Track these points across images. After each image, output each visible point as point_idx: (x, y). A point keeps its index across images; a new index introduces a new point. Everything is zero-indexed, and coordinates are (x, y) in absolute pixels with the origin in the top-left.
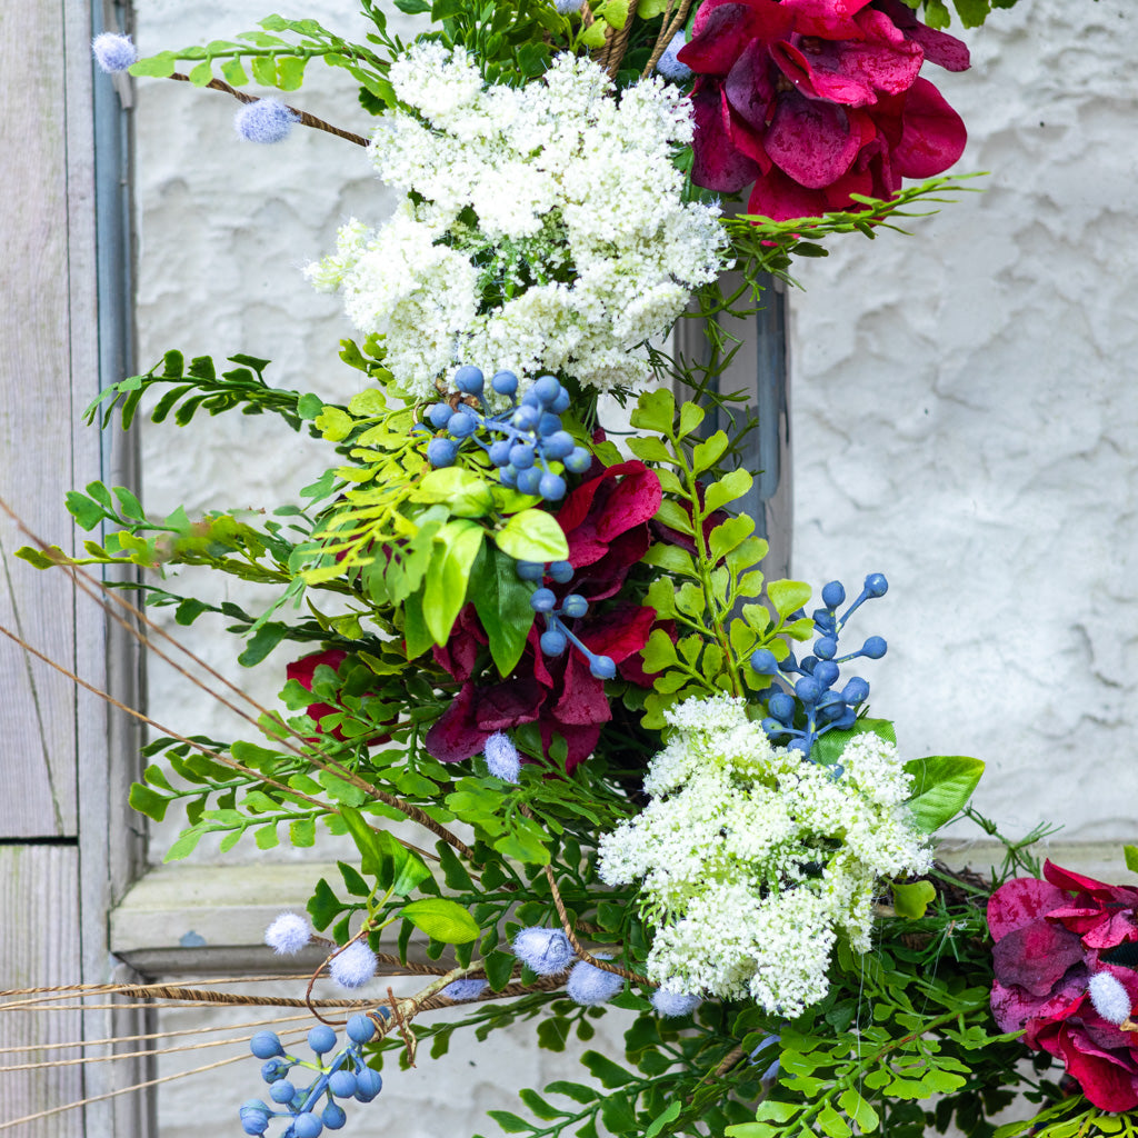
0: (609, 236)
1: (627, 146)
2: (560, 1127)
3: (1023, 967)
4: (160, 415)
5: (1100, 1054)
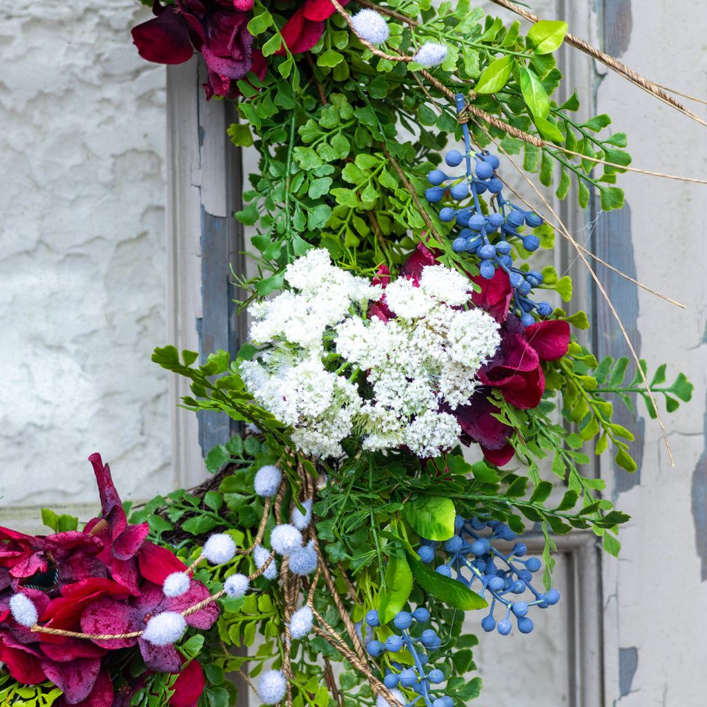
5: (19, 647)
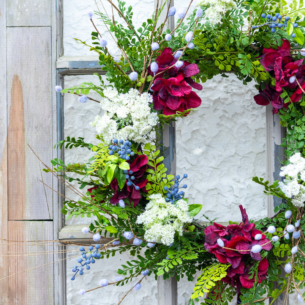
0: (138, 118)
1: (142, 103)
2: (133, 268)
3: (210, 240)
4: (67, 147)
5: (220, 253)
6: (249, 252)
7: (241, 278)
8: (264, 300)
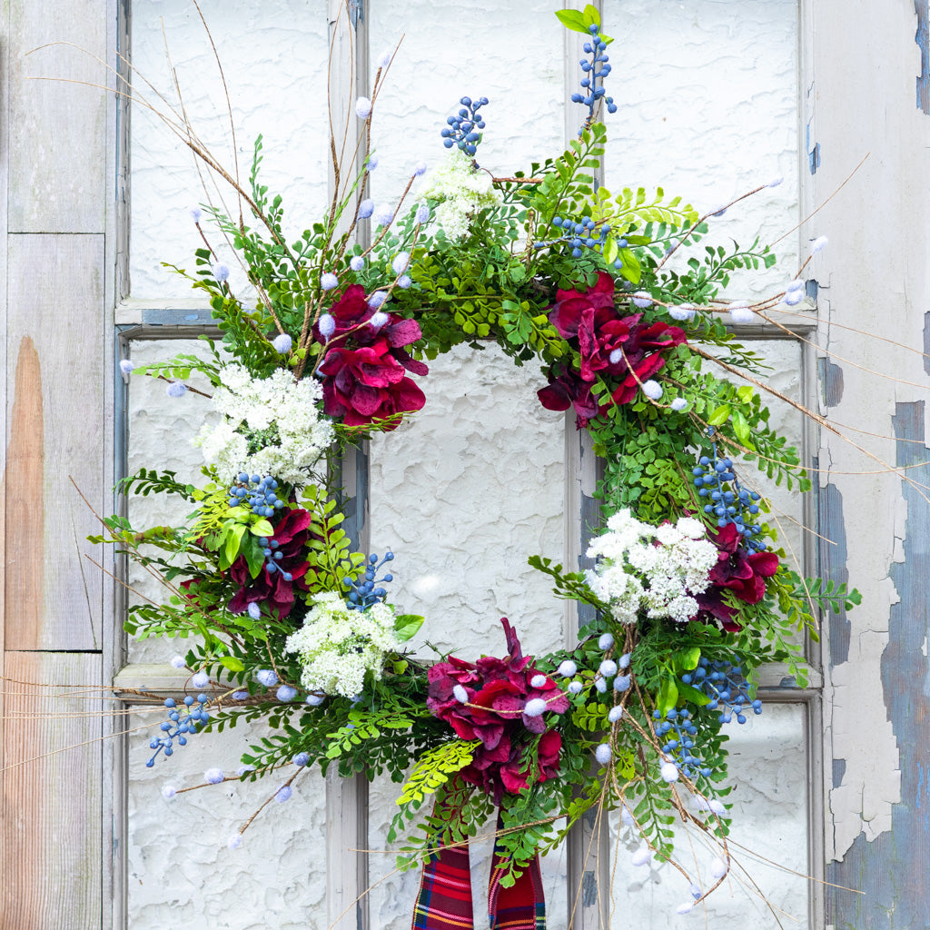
0: (292, 431)
1: (300, 400)
3: (439, 692)
4: (137, 492)
5: (460, 717)
6: (520, 714)
7: (503, 771)
8: (552, 822)
